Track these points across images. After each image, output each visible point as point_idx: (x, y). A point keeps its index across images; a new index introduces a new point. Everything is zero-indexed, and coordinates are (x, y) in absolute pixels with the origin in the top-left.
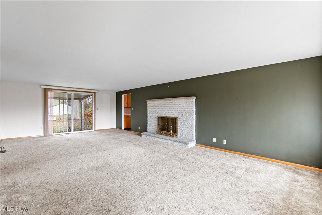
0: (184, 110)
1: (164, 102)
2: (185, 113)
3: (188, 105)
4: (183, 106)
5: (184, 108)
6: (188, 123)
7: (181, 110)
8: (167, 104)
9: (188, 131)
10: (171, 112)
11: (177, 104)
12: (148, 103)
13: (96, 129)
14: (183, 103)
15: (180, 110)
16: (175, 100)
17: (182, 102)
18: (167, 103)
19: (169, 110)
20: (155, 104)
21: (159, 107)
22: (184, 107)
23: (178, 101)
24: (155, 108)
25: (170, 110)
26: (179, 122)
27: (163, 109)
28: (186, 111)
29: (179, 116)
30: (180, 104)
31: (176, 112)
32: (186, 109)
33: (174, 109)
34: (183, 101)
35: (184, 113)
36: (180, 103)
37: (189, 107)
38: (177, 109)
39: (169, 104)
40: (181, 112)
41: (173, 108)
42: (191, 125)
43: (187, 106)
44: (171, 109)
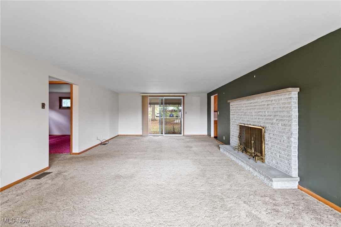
0: (275, 116)
2: (277, 120)
3: (282, 106)
4: (274, 108)
5: (275, 112)
6: (282, 141)
7: (270, 116)
8: (251, 105)
9: (281, 155)
10: (256, 118)
11: (264, 105)
12: (231, 104)
13: (185, 134)
14: (273, 102)
15: (268, 115)
16: (262, 97)
17: (272, 101)
18: (251, 103)
19: (253, 114)
20: (237, 106)
21: (241, 111)
22: (276, 110)
23: (265, 100)
24: (238, 111)
25: (255, 114)
26: (267, 136)
27: (245, 113)
28: (277, 118)
29: (267, 125)
30: (268, 105)
31: (263, 119)
32: (278, 114)
33: (260, 114)
34: (273, 98)
35: (274, 121)
36: (269, 103)
37: (284, 109)
38: (264, 114)
39: (253, 105)
40: (270, 118)
41: (259, 112)
42: (286, 145)
43: (280, 107)
44: (256, 112)
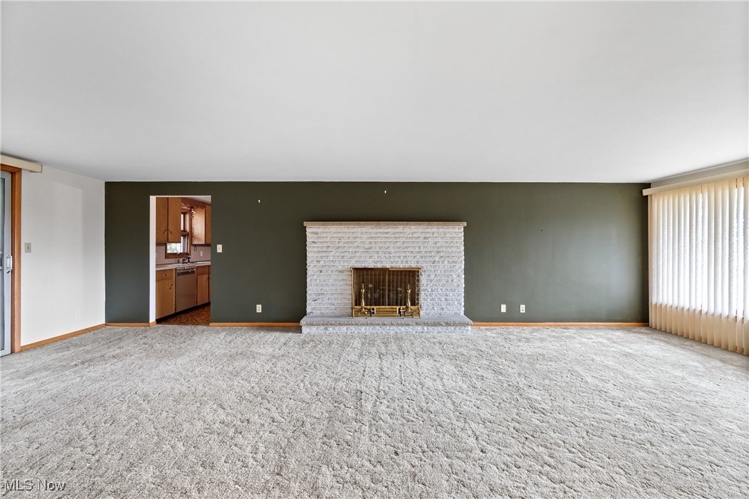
0: (438, 252)
1: (375, 230)
2: (442, 257)
3: (449, 240)
4: (436, 243)
5: (438, 248)
6: (450, 281)
7: (430, 252)
8: (385, 235)
9: (448, 298)
10: (399, 257)
11: (419, 237)
12: (308, 230)
13: (24, 342)
14: (436, 235)
15: (426, 252)
16: (412, 227)
17: (433, 233)
18: (386, 233)
19: (391, 250)
20: (340, 235)
21: (356, 244)
22: (439, 245)
23: (421, 230)
24: (341, 244)
25: (395, 250)
26: (423, 279)
27: (370, 248)
28: (442, 254)
29: (424, 265)
30: (425, 238)
31: (414, 257)
32: (444, 249)
33: (410, 249)
34: (435, 230)
35: (437, 259)
36: (428, 235)
37: (452, 245)
38: (417, 249)
39: (393, 236)
40: (429, 255)
41: (407, 247)
42: (456, 284)
43: (447, 242)
44: (399, 248)
